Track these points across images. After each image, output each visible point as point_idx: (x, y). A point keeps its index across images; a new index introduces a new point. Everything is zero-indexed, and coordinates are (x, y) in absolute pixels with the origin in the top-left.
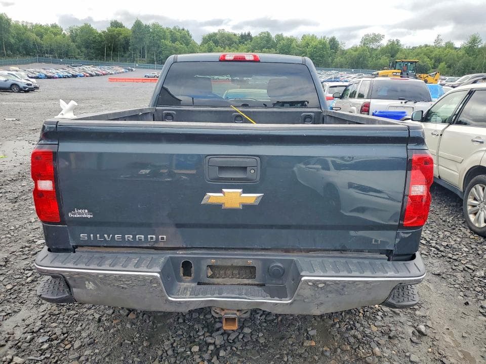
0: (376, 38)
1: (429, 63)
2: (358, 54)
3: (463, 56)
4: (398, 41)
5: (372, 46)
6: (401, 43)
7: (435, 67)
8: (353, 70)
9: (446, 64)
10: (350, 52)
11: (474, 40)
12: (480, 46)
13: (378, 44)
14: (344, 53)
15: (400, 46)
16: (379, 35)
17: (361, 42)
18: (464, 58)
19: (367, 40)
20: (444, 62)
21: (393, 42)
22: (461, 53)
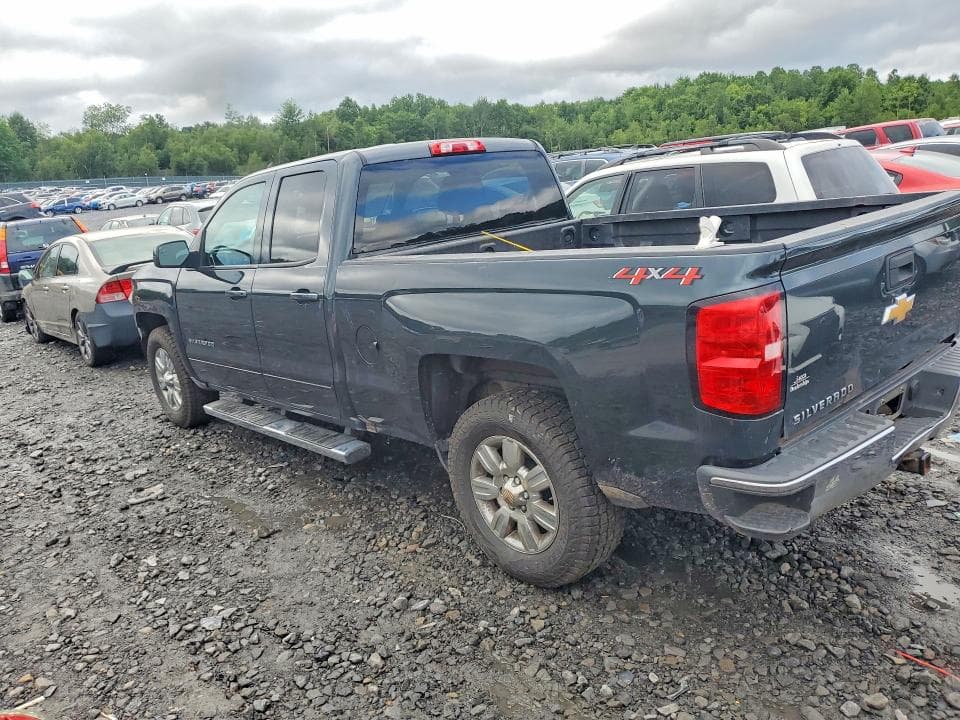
0: (113, 115)
1: (231, 155)
2: (88, 147)
3: (282, 140)
4: (161, 119)
5: (110, 129)
6: (167, 120)
7: (242, 162)
8: (88, 182)
9: (259, 154)
10: (69, 146)
11: (290, 112)
12: (302, 120)
13: (123, 125)
14: (53, 146)
15: (167, 126)
16: (118, 108)
17: (85, 122)
18: (284, 142)
19: (95, 118)
20: (255, 152)
21: (151, 120)
22: (277, 135)
